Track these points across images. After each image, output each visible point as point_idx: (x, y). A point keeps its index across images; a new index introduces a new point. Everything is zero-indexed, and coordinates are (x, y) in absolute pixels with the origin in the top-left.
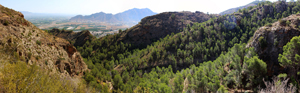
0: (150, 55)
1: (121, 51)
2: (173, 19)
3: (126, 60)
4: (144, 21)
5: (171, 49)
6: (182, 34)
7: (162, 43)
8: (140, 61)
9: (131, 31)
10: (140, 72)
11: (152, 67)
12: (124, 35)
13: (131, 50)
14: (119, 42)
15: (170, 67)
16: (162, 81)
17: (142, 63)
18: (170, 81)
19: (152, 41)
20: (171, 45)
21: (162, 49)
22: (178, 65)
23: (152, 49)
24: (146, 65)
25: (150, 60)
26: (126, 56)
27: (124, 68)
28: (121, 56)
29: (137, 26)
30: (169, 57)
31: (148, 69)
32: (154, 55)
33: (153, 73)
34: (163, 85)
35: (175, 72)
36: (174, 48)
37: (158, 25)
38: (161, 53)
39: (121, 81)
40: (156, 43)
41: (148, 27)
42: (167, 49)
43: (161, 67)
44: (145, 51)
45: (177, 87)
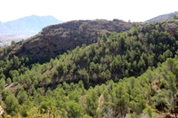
0: (54, 70)
1: (14, 67)
2: (85, 28)
3: (22, 76)
4: (46, 30)
5: (82, 62)
6: (96, 45)
7: (70, 56)
8: (41, 77)
9: (28, 42)
10: (42, 90)
11: (57, 83)
12: (19, 47)
13: (29, 65)
14: (11, 57)
15: (81, 82)
16: (71, 98)
17: (44, 79)
18: (80, 98)
19: (57, 54)
20: (82, 58)
21: (70, 62)
22: (91, 81)
23: (57, 62)
24: (49, 81)
25: (55, 76)
26: (22, 72)
27: (20, 86)
28: (14, 73)
29: (37, 36)
30: (80, 72)
31: (53, 86)
32: (60, 69)
33: (59, 89)
34: (72, 102)
35: (87, 88)
36: (86, 61)
37: (64, 36)
38: (69, 67)
39: (16, 101)
40: (62, 57)
41: (52, 37)
42: (77, 63)
43: (68, 82)
44: (48, 65)
45: (90, 105)
